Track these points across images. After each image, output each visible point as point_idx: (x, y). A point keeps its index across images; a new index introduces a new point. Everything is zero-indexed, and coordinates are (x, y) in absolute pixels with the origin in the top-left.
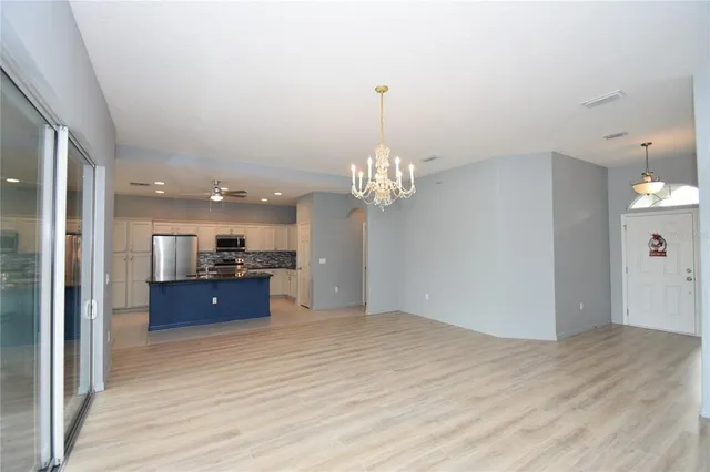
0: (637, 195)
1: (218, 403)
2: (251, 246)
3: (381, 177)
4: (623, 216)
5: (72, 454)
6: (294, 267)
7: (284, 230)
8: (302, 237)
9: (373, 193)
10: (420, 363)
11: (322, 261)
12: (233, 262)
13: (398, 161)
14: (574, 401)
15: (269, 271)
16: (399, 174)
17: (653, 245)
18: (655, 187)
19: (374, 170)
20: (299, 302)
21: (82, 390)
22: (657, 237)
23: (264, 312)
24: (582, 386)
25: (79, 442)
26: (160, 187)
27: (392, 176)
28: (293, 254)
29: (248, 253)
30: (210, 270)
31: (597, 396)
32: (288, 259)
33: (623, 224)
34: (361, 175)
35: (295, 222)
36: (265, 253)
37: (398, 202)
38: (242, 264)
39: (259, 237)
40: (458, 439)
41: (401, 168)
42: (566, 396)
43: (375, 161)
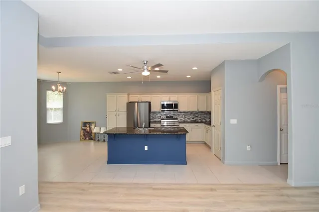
7: (203, 97)
12: (172, 118)
20: (214, 152)
29: (180, 112)
38: (177, 119)
39: (187, 102)
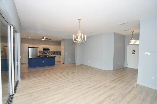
0: (130, 42)
1: (45, 82)
2: (51, 50)
3: (79, 37)
4: (128, 46)
5: (16, 92)
6: (60, 55)
7: (58, 47)
8: (62, 48)
9: (77, 41)
10: (86, 75)
11: (67, 54)
12: (47, 54)
13: (83, 35)
14: (115, 81)
15: (55, 56)
16: (83, 37)
17: (133, 52)
18: (133, 40)
19: (78, 36)
20: (61, 62)
21: (16, 80)
22: (134, 50)
23: (54, 64)
24: (117, 79)
25: (17, 90)
26: (30, 37)
27: (81, 38)
28: (60, 52)
29: (50, 52)
30: (42, 55)
31: (119, 80)
32: (59, 53)
33: (128, 47)
34: (75, 37)
35: (61, 45)
36: (54, 52)
37: (83, 43)
38: (49, 54)
39: (53, 48)
40: (93, 88)
41: (83, 36)
42: (113, 81)
43: (78, 34)
